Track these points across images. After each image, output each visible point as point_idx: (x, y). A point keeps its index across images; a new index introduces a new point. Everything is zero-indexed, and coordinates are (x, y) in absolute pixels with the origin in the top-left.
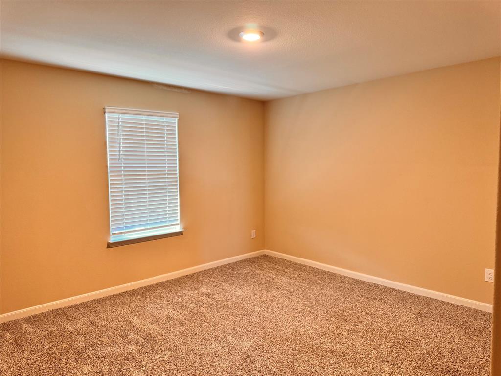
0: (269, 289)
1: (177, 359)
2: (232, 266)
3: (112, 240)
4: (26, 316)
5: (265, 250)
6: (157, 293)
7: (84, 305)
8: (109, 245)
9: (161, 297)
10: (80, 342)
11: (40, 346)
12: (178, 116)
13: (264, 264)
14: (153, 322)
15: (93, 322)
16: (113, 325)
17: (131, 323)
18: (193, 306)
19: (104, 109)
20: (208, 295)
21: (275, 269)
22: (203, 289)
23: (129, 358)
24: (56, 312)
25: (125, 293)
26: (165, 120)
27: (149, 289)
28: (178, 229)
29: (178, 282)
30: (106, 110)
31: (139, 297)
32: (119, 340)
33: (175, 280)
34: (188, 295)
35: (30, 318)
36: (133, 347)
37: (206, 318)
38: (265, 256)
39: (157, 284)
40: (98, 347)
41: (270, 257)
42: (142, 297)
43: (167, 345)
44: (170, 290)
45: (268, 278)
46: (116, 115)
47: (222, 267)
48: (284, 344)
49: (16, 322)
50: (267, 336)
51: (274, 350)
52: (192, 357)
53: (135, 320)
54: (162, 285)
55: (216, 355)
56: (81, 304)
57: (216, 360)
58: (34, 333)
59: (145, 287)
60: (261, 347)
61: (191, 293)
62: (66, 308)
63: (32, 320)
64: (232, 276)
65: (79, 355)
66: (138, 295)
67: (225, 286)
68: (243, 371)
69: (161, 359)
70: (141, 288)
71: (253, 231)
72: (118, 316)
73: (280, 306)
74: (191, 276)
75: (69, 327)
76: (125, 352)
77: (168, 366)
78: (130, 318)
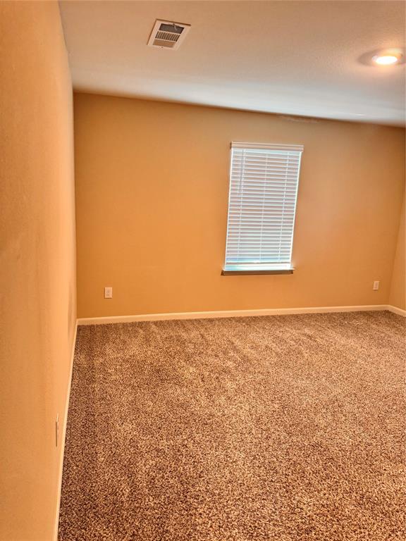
0: (380, 345)
1: (267, 382)
2: (344, 316)
3: (226, 269)
4: (155, 320)
5: (389, 306)
6: (261, 324)
7: (198, 321)
8: (223, 273)
9: (264, 328)
10: (190, 349)
11: (161, 345)
12: (303, 149)
13: (383, 320)
14: (252, 348)
15: (202, 336)
16: (218, 342)
17: (233, 343)
18: (292, 343)
19: (231, 144)
20: (310, 337)
21: (395, 327)
22: (307, 331)
23: (226, 371)
24: (176, 322)
25: (233, 318)
26: (288, 154)
27: (255, 319)
28: (288, 267)
29: (283, 319)
30: (233, 145)
31: (244, 324)
32: (221, 355)
33: (280, 316)
34: (290, 333)
35: (157, 322)
36: (231, 363)
37: (303, 357)
38: (388, 312)
39: (262, 317)
40: (203, 356)
41: (393, 314)
42: (247, 325)
43: (261, 370)
44: (274, 325)
45: (383, 335)
46: (241, 150)
47: (332, 314)
48: (381, 400)
49: (148, 323)
50: (363, 387)
51: (367, 402)
52: (281, 385)
53: (237, 343)
54: (268, 318)
55: (305, 390)
56: (196, 320)
57: (303, 394)
58: (159, 334)
59: (251, 317)
60: (353, 396)
61: (294, 332)
62: (184, 320)
63: (158, 324)
64: (341, 325)
65: (188, 358)
66: (243, 322)
67: (330, 332)
68: (328, 410)
69: (253, 379)
70: (248, 317)
71: (376, 282)
72: (223, 335)
73: (388, 364)
74: (296, 317)
75: (185, 336)
76: (224, 366)
77: (258, 386)
78: (233, 340)
